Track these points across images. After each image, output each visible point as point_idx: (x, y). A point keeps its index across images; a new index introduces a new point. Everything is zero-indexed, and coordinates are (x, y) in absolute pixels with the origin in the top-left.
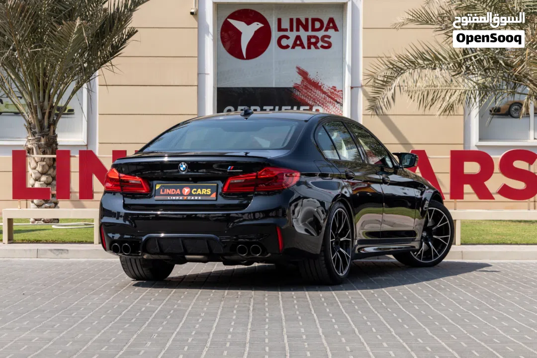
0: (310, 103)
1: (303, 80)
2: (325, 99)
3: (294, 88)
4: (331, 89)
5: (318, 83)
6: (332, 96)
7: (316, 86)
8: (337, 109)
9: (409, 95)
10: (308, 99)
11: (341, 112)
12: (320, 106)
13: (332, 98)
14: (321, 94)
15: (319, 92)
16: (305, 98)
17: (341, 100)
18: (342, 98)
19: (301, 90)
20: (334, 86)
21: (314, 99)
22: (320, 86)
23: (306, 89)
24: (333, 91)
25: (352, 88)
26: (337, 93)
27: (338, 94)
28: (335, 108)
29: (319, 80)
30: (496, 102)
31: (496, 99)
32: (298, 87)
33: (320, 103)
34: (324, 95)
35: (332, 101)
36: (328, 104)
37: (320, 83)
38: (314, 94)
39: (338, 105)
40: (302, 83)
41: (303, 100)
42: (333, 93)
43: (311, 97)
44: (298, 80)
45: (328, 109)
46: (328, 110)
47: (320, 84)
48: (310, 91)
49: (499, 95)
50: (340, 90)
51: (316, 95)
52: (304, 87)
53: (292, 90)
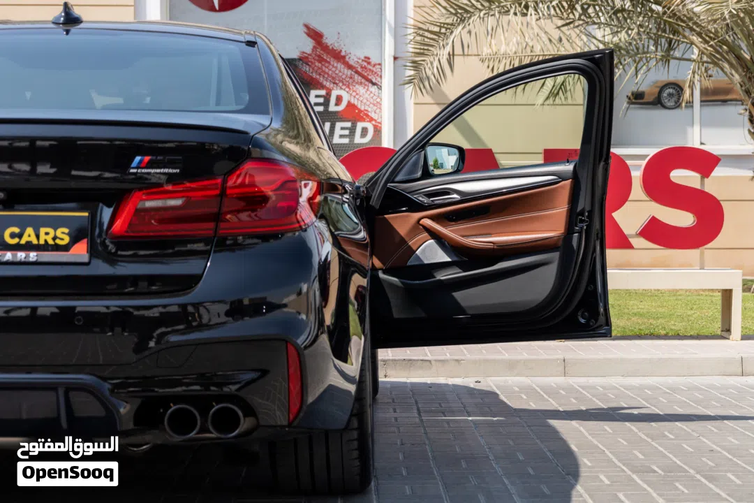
0: (328, 84)
1: (314, 47)
2: (351, 78)
3: (300, 59)
4: (363, 60)
5: (341, 51)
6: (363, 73)
7: (339, 56)
8: (372, 95)
9: (488, 67)
10: (324, 76)
11: (378, 100)
12: (344, 90)
13: (363, 77)
14: (346, 70)
15: (342, 66)
16: (318, 77)
17: (379, 79)
18: (381, 77)
19: (311, 62)
20: (367, 55)
21: (333, 78)
22: (344, 57)
23: (320, 62)
24: (365, 64)
25: (395, 58)
26: (371, 68)
27: (374, 69)
28: (368, 92)
29: (342, 46)
30: (636, 74)
31: (637, 72)
32: (307, 58)
33: (343, 84)
34: (349, 72)
35: (363, 81)
36: (357, 86)
37: (343, 51)
38: (334, 69)
39: (374, 89)
40: (313, 51)
41: (316, 79)
42: (365, 68)
43: (328, 74)
44: (307, 45)
45: (357, 94)
46: (357, 97)
47: (343, 54)
48: (327, 65)
49: (641, 63)
50: (378, 62)
51: (337, 72)
52: (317, 58)
53: (297, 63)
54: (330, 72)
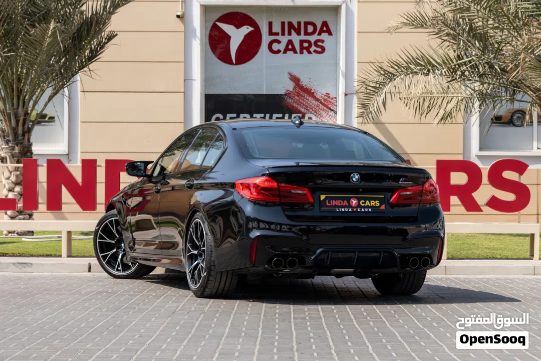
0: (303, 110)
1: (295, 87)
2: (317, 106)
3: (286, 95)
4: (325, 95)
5: (311, 90)
6: (325, 103)
7: (309, 92)
8: (331, 117)
9: (404, 103)
10: (300, 106)
11: (335, 120)
12: (313, 114)
13: (325, 105)
14: (314, 102)
15: (312, 99)
16: (297, 106)
17: (335, 107)
18: (336, 106)
19: (293, 97)
20: (328, 92)
21: (307, 107)
22: (313, 93)
23: (298, 96)
24: (327, 98)
25: (346, 95)
26: (330, 100)
27: (332, 101)
28: (328, 115)
29: (312, 86)
31: (494, 107)
32: (290, 94)
33: (313, 110)
34: (316, 103)
35: (325, 108)
36: (321, 112)
37: (313, 89)
38: (307, 101)
39: (331, 113)
40: (294, 89)
41: (295, 107)
42: (326, 100)
43: (303, 104)
44: (290, 86)
45: (321, 117)
47: (313, 91)
48: (302, 98)
50: (334, 97)
51: (309, 102)
52: (296, 94)
53: (284, 97)
54: (305, 103)
